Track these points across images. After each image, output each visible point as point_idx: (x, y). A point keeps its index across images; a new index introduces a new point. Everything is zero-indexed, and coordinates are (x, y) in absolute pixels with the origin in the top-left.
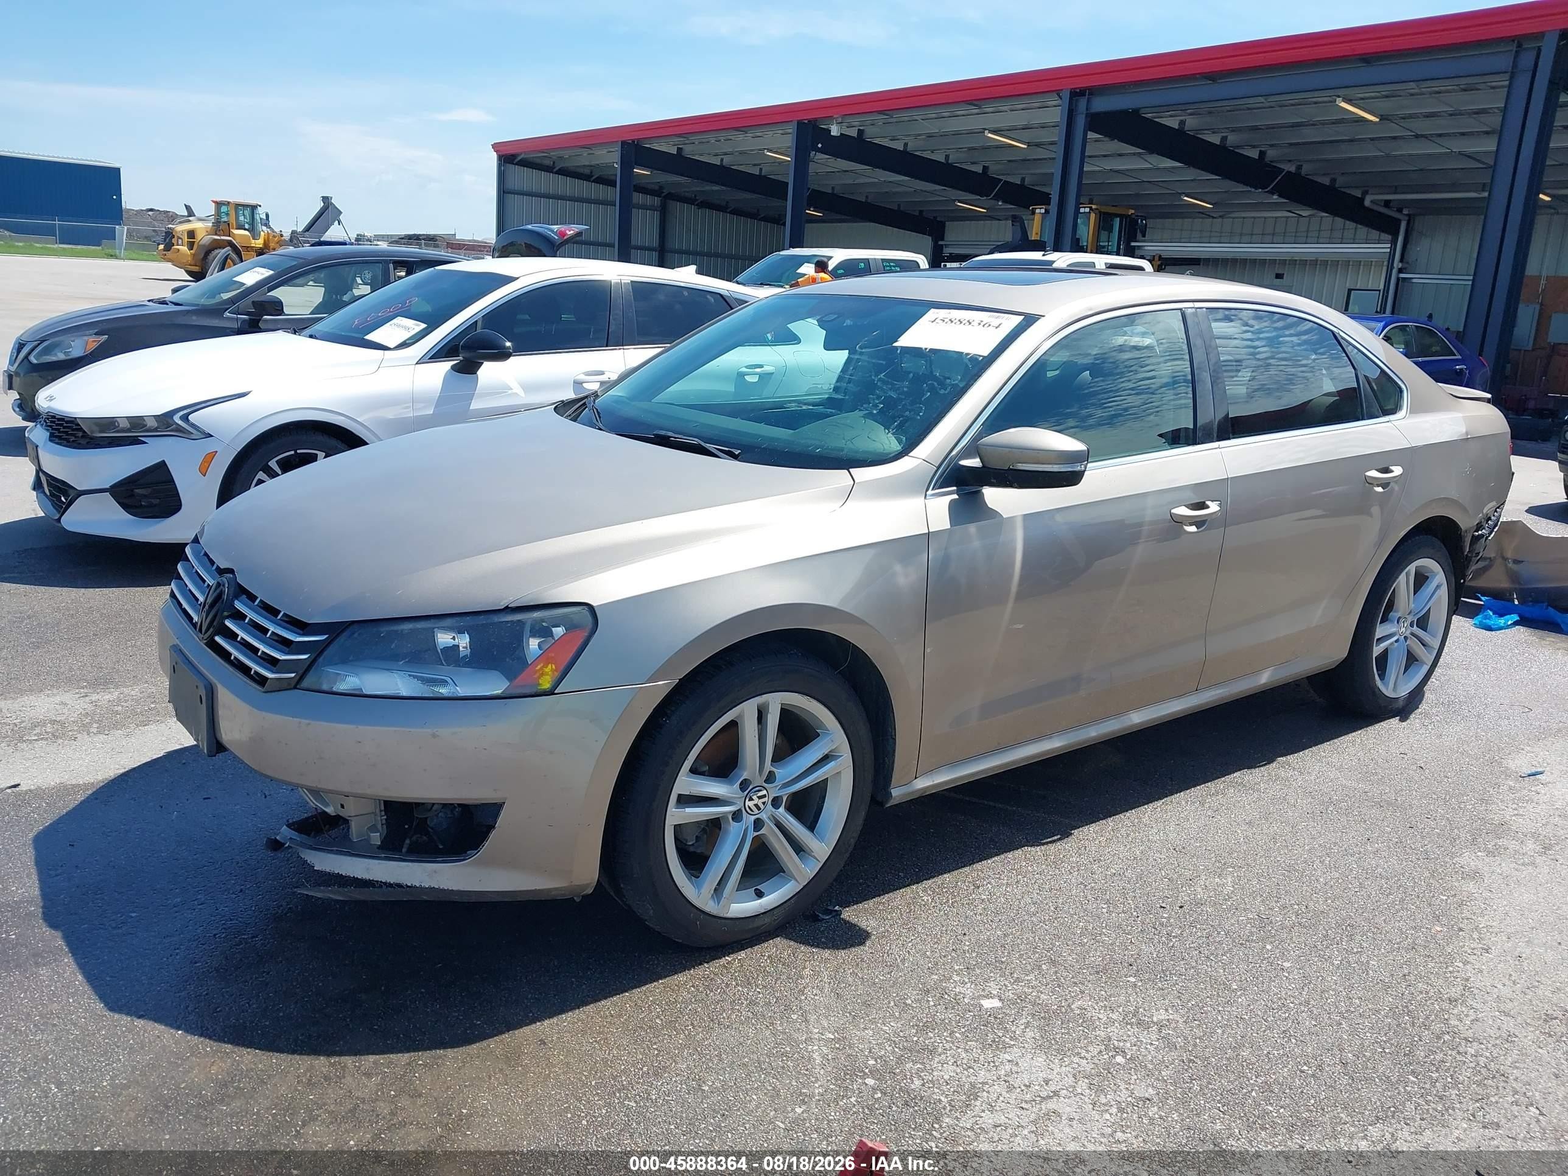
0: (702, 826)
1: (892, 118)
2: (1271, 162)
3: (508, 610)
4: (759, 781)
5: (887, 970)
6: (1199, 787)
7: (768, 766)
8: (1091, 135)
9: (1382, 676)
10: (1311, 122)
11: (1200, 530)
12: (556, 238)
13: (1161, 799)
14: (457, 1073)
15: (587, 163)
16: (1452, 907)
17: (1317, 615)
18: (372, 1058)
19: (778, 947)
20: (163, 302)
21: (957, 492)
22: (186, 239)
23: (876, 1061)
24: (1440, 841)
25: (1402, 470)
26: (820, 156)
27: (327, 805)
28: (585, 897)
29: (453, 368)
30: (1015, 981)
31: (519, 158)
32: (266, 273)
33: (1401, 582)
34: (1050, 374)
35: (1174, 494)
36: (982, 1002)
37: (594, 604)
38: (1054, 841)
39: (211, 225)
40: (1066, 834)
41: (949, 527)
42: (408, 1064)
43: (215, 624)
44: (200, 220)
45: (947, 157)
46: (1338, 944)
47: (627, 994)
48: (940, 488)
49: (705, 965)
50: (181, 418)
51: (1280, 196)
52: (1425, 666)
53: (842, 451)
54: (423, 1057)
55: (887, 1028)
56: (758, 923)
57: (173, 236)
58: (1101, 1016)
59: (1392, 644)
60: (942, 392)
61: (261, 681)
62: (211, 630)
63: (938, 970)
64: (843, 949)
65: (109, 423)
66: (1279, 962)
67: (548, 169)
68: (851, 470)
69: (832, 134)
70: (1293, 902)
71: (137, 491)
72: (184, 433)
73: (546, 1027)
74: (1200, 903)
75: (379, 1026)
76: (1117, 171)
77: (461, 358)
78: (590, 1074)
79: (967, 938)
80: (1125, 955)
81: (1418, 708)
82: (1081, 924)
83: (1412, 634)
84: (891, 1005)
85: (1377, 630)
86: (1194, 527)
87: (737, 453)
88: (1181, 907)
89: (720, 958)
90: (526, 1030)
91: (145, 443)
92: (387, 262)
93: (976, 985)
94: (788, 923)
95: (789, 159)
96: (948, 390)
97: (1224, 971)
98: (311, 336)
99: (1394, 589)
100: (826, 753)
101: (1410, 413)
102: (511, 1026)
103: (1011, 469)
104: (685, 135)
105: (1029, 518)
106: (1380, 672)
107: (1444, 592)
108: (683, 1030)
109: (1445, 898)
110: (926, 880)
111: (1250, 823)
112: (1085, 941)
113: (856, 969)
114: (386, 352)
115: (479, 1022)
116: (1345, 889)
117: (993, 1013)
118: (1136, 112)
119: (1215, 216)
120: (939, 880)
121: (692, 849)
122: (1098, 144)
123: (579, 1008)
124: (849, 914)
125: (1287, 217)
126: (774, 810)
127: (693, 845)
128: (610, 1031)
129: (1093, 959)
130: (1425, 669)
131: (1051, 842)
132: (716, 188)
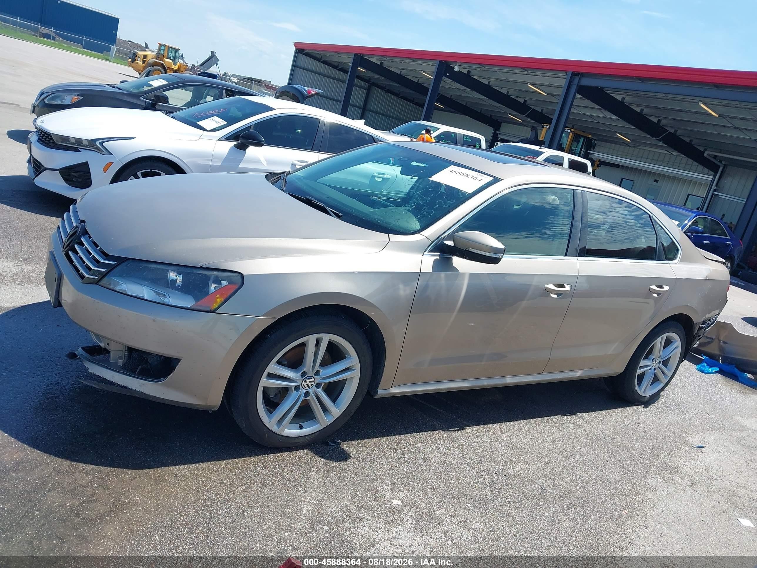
0: (279, 390)
1: (485, 68)
2: (663, 125)
3: (201, 268)
4: (311, 373)
5: (353, 476)
6: (534, 419)
7: (317, 367)
8: (578, 95)
9: (639, 384)
10: (686, 111)
11: (558, 297)
12: (306, 93)
13: (514, 421)
14: (130, 482)
15: (337, 60)
16: (637, 502)
17: (611, 350)
18: (92, 466)
19: (305, 454)
20: (113, 87)
21: (439, 256)
22: (142, 59)
23: (332, 518)
24: (642, 470)
25: (669, 288)
26: (447, 79)
27: (101, 342)
28: (214, 411)
29: (235, 145)
30: (412, 494)
31: (306, 52)
32: (164, 82)
33: (658, 342)
34: (515, 207)
35: (549, 278)
36: (393, 501)
37: (244, 274)
38: (455, 431)
39: (155, 54)
40: (462, 428)
41: (431, 272)
42: (108, 473)
43: (70, 245)
44: (151, 51)
45: (508, 92)
46: (575, 509)
47: (224, 461)
48: (431, 252)
49: (267, 455)
50: (100, 143)
51: (664, 143)
52: (662, 384)
53: (390, 225)
54: (117, 471)
55: (343, 504)
56: (297, 440)
57: (136, 56)
58: (448, 520)
59: (647, 370)
60: (444, 206)
61: (82, 277)
62: (68, 248)
63: (377, 481)
64: (335, 461)
65: (65, 139)
66: (543, 512)
67: (318, 60)
68: (390, 235)
69: (455, 70)
70: (560, 484)
71: (72, 173)
72: (100, 150)
73: (180, 469)
74: (514, 475)
75: (101, 452)
76: (588, 115)
77: (239, 142)
78: (193, 496)
79: (396, 468)
80: (470, 493)
81: (654, 403)
82: (454, 473)
83: (659, 368)
84: (349, 493)
85: (641, 362)
86: (556, 295)
87: (340, 215)
88: (505, 475)
89: (275, 453)
90: (170, 468)
91: (81, 152)
92: (222, 89)
93: (393, 492)
94: (313, 443)
95: (432, 78)
96: (448, 206)
97: (515, 511)
98: (172, 117)
99: (654, 344)
100: (347, 367)
101: (680, 261)
102: (164, 465)
103: (467, 250)
104: (385, 57)
105: (473, 276)
106: (638, 383)
107: (679, 350)
108: (245, 484)
109: (635, 497)
110: (387, 436)
111: (553, 442)
112: (453, 482)
113: (338, 472)
114: (204, 131)
115: (149, 460)
116: (588, 483)
117: (397, 507)
118: (602, 89)
119: (631, 146)
120: (393, 438)
121: (272, 399)
122: (580, 100)
123: (199, 463)
124: (345, 446)
125: (666, 154)
126: (316, 389)
127: (273, 397)
128: (210, 477)
129: (454, 491)
130: (662, 385)
131: (453, 431)
132: (395, 84)
